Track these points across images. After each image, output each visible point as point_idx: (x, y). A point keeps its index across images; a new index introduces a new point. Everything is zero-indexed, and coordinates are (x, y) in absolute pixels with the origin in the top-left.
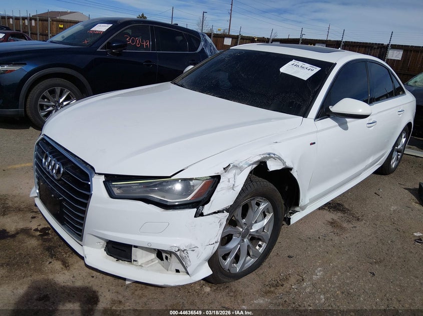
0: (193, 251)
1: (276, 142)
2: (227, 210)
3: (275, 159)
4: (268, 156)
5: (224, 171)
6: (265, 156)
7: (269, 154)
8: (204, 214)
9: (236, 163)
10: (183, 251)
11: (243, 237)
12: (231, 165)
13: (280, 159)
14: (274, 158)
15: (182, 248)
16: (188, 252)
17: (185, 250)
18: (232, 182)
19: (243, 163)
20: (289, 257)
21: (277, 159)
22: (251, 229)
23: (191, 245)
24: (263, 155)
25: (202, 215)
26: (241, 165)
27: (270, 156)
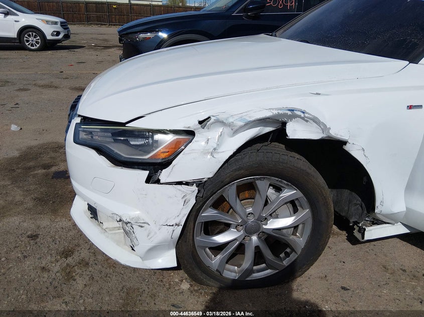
0: (142, 227)
1: (317, 94)
2: (200, 184)
3: (307, 121)
4: (289, 113)
5: (200, 126)
6: (281, 112)
7: (292, 110)
8: (161, 182)
9: (222, 117)
10: (127, 223)
11: (249, 232)
12: (213, 119)
13: (316, 121)
14: (303, 118)
15: (124, 219)
16: (133, 226)
17: (129, 223)
18: (213, 144)
19: (236, 117)
20: (343, 288)
21: (311, 121)
22: (266, 224)
23: (138, 218)
24: (276, 109)
25: (158, 182)
26: (231, 120)
27: (293, 114)
